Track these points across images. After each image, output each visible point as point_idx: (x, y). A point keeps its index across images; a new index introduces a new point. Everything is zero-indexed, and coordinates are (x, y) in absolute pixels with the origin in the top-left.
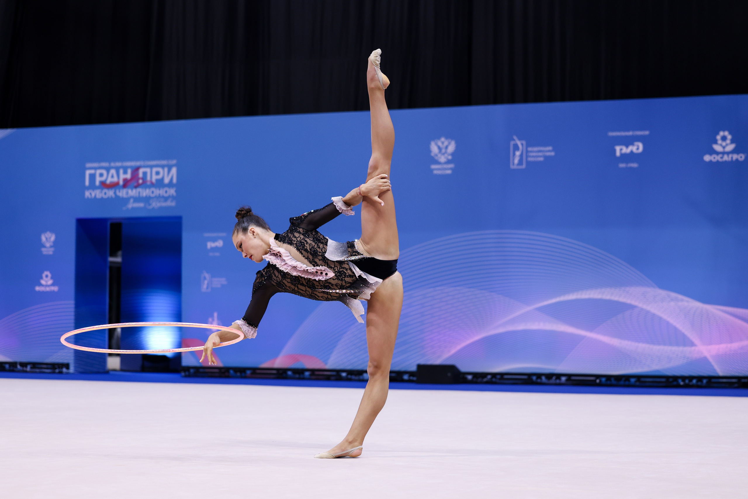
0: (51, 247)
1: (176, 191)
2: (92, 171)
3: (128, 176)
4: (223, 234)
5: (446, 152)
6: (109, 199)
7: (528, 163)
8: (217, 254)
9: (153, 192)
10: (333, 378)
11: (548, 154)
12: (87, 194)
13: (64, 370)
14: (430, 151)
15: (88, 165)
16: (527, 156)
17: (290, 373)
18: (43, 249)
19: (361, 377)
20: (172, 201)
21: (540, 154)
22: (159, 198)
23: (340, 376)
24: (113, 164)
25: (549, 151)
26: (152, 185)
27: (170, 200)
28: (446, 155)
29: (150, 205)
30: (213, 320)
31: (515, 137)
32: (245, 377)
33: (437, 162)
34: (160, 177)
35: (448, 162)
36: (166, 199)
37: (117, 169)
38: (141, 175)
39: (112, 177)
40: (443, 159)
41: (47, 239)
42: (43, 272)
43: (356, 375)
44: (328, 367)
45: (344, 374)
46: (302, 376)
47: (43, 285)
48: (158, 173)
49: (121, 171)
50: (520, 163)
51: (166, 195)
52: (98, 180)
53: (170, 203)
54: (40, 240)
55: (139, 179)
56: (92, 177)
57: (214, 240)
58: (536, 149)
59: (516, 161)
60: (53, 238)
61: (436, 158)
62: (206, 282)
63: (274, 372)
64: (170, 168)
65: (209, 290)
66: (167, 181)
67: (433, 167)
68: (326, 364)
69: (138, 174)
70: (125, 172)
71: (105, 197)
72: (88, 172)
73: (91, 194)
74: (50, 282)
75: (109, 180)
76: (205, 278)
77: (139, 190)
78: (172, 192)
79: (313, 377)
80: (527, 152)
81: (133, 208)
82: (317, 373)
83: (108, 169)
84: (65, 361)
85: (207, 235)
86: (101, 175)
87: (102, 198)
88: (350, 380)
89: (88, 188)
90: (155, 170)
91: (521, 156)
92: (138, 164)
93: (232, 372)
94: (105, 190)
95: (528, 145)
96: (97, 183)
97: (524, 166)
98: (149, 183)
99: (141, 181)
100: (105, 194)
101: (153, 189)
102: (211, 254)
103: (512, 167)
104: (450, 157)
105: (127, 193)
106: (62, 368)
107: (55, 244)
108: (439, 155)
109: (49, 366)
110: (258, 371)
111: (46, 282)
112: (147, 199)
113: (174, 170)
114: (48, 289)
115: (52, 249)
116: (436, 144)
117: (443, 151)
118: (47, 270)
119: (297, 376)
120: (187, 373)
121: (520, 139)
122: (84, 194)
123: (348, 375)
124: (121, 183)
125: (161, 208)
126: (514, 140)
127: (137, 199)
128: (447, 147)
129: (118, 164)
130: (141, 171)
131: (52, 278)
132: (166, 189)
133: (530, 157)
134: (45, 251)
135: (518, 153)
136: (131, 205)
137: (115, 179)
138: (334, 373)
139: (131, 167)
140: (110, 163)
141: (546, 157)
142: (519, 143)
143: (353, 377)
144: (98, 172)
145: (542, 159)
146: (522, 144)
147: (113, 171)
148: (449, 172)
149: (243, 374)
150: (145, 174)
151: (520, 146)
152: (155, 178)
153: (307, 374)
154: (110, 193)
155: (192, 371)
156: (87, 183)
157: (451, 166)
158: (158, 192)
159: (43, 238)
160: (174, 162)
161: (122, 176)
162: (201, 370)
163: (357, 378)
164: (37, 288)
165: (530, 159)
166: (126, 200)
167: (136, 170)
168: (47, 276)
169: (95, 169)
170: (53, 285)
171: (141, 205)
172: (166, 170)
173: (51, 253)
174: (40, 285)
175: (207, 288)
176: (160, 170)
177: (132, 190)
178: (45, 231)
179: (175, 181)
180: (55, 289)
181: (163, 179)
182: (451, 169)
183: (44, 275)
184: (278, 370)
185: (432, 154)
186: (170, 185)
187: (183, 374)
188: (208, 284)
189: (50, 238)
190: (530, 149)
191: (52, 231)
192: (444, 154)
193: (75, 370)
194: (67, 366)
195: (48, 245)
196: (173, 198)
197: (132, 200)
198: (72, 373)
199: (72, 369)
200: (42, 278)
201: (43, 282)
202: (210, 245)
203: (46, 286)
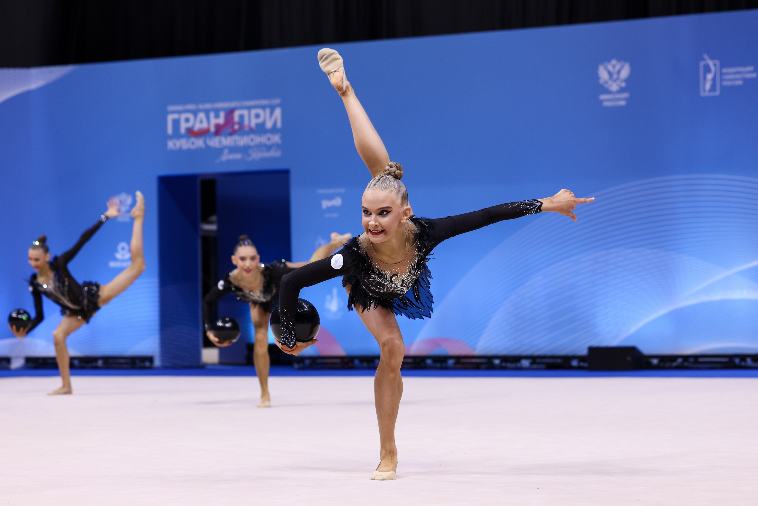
0: (127, 212)
1: (281, 138)
2: (176, 116)
3: (221, 120)
4: (342, 190)
5: (618, 79)
6: (198, 151)
7: (723, 88)
8: (335, 215)
9: (252, 140)
10: (483, 366)
11: (749, 76)
12: (171, 144)
13: (147, 364)
14: (597, 78)
15: (171, 108)
16: (722, 80)
17: (429, 361)
19: (518, 365)
20: (276, 151)
21: (739, 76)
22: (260, 146)
23: (492, 363)
24: (201, 107)
25: (749, 72)
26: (252, 131)
27: (274, 149)
28: (618, 82)
29: (249, 156)
30: (332, 298)
31: (706, 56)
33: (607, 91)
34: (260, 120)
35: (621, 90)
36: (269, 148)
37: (207, 113)
38: (236, 119)
39: (201, 122)
40: (614, 87)
41: (121, 202)
42: (117, 244)
43: (512, 362)
44: (476, 353)
45: (497, 362)
46: (444, 365)
47: (118, 260)
48: (257, 116)
49: (212, 115)
50: (713, 88)
51: (269, 143)
52: (183, 126)
53: (275, 154)
55: (233, 124)
56: (176, 123)
57: (330, 197)
58: (732, 70)
59: (708, 86)
60: (129, 201)
61: (606, 86)
63: (410, 360)
64: (272, 109)
66: (269, 125)
67: (603, 97)
68: (474, 349)
69: (232, 118)
70: (217, 116)
71: (193, 147)
72: (170, 118)
73: (175, 145)
74: (128, 256)
75: (197, 127)
77: (235, 137)
78: (276, 138)
79: (459, 366)
80: (721, 74)
81: (229, 162)
82: (463, 361)
83: (195, 113)
84: (150, 354)
85: (321, 191)
86: (187, 120)
87: (189, 151)
88: (505, 368)
89: (172, 137)
90: (254, 112)
91: (714, 79)
92: (232, 105)
93: (357, 362)
94: (193, 139)
95: (722, 66)
96: (183, 130)
97: (717, 93)
98: (246, 129)
99: (236, 127)
100: (193, 143)
101: (252, 136)
102: (327, 215)
103: (703, 94)
104: (623, 85)
105: (220, 142)
106: (144, 362)
108: (610, 82)
109: (129, 361)
111: (123, 256)
112: (245, 149)
113: (278, 112)
116: (606, 68)
117: (615, 76)
118: (123, 241)
119: (438, 365)
120: (301, 365)
121: (712, 58)
122: (166, 145)
123: (502, 362)
124: (212, 129)
125: (263, 160)
126: (704, 59)
127: (233, 149)
128: (619, 72)
129: (208, 106)
130: (237, 115)
131: (129, 251)
132: (269, 135)
133: (725, 80)
135: (710, 76)
136: (226, 157)
137: (205, 125)
138: (484, 361)
139: (224, 109)
140: (197, 105)
141: (745, 80)
142: (711, 63)
143: (509, 365)
144: (183, 116)
145: (740, 83)
146: (715, 65)
147: (202, 115)
148: (622, 103)
149: (371, 365)
150: (242, 117)
151: (712, 67)
152: (254, 122)
153: (451, 362)
154: (199, 143)
155: (307, 362)
156: (170, 130)
157: (625, 95)
158: (259, 139)
160: (277, 101)
161: (214, 121)
162: (319, 361)
163: (513, 365)
164: (112, 264)
165: (725, 83)
166: (219, 151)
167: (230, 113)
168: (122, 249)
169: (180, 112)
171: (238, 156)
172: (268, 111)
173: (127, 219)
174: (115, 259)
176: (260, 111)
177: (226, 137)
179: (279, 125)
181: (263, 124)
182: (625, 99)
183: (119, 248)
184: (415, 357)
185: (601, 81)
186: (274, 130)
187: (296, 366)
189: (126, 201)
190: (725, 70)
192: (615, 80)
193: (161, 363)
194: (150, 359)
195: (123, 209)
196: (277, 146)
197: (226, 151)
198: (157, 368)
199: (157, 362)
200: (116, 251)
201: (119, 256)
202: (326, 204)
203: (123, 261)
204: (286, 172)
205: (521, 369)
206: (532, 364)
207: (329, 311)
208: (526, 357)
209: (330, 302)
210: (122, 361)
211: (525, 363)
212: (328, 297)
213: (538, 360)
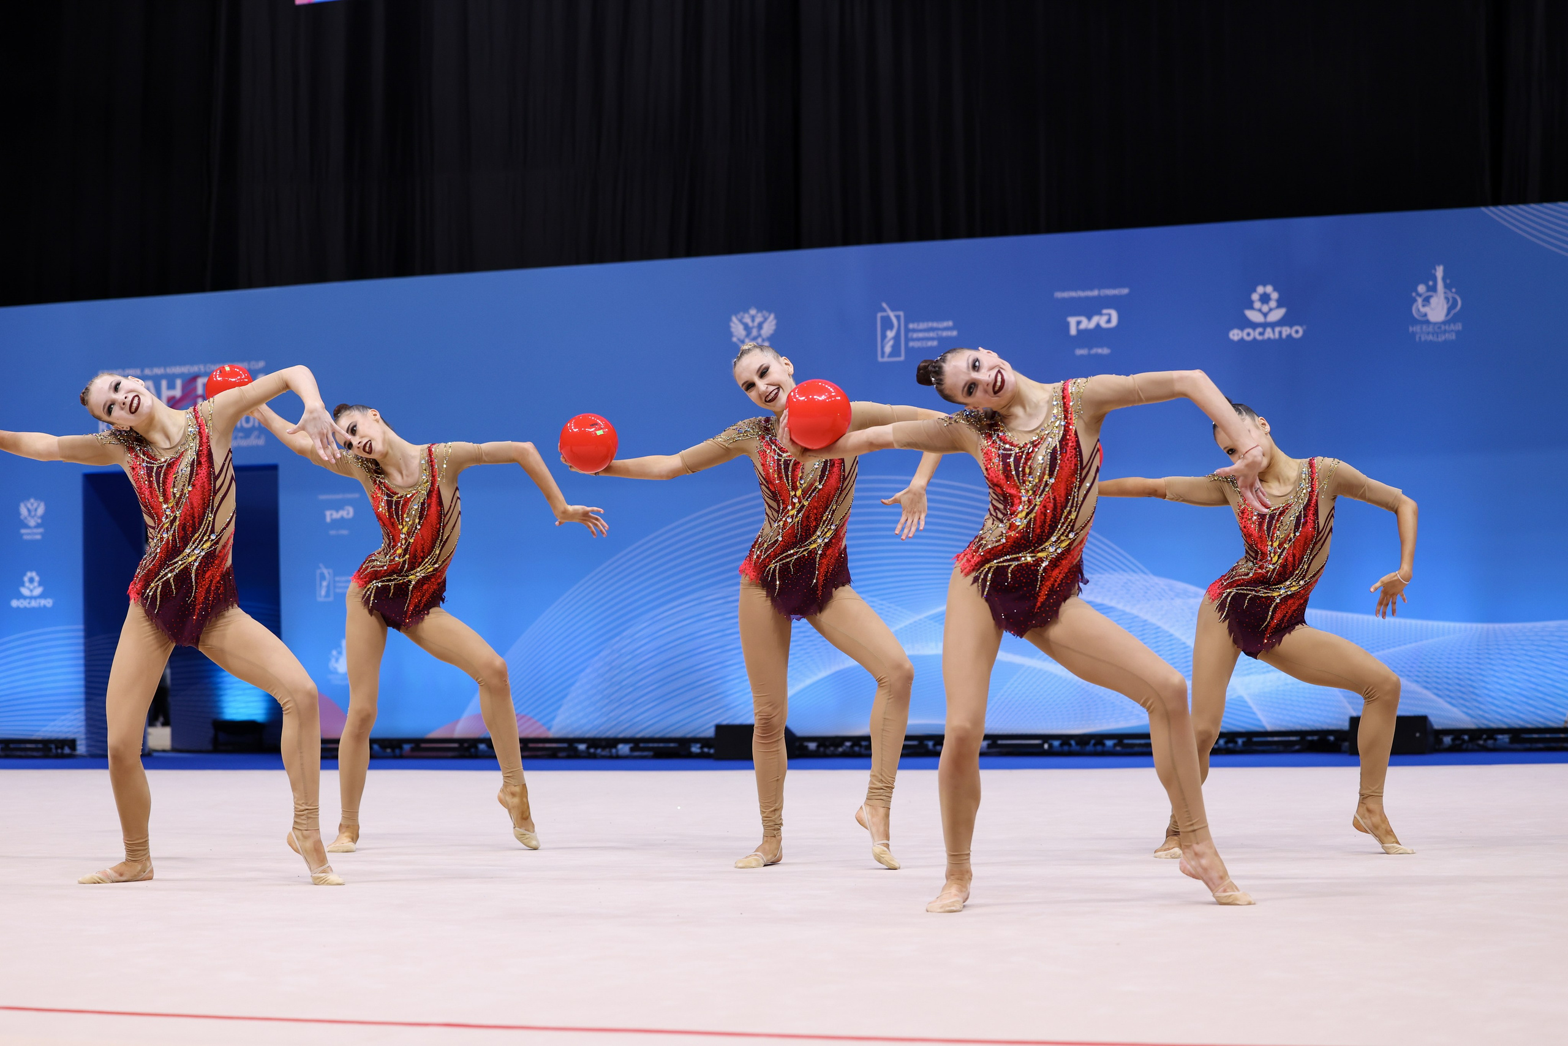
0: (38, 526)
4: (355, 496)
5: (759, 336)
8: (345, 532)
10: (560, 754)
11: (945, 334)
13: (67, 751)
16: (907, 339)
17: (482, 747)
18: (23, 531)
19: (614, 752)
20: (259, 437)
21: (932, 335)
23: (576, 749)
25: (947, 329)
27: (256, 433)
28: (759, 340)
30: (340, 653)
32: (401, 757)
36: (247, 433)
37: (157, 381)
38: (200, 391)
41: (29, 511)
42: (25, 574)
43: (604, 748)
44: (551, 734)
45: (582, 747)
47: (25, 598)
49: (164, 383)
50: (896, 350)
51: (247, 426)
53: (256, 442)
54: (19, 514)
57: (338, 506)
58: (923, 325)
59: (888, 348)
60: (41, 511)
62: (325, 584)
63: (456, 745)
65: (331, 599)
68: (549, 729)
69: (195, 389)
70: (171, 386)
74: (38, 591)
76: (323, 577)
80: (907, 331)
82: (532, 745)
84: (71, 736)
85: (324, 497)
88: (594, 757)
91: (897, 338)
92: (195, 369)
97: (902, 358)
102: (333, 533)
103: (880, 359)
106: (62, 748)
107: (46, 521)
108: (747, 341)
109: (40, 746)
110: (423, 745)
111: (31, 591)
114: (34, 604)
115: (41, 530)
116: (741, 321)
117: (755, 332)
118: (31, 570)
123: (588, 748)
128: (760, 326)
129: (159, 371)
130: (200, 383)
131: (40, 584)
133: (913, 340)
134: (27, 534)
135: (890, 334)
138: (565, 745)
139: (181, 376)
140: (142, 371)
141: (942, 341)
143: (599, 751)
145: (933, 343)
149: (397, 751)
151: (895, 321)
159: (24, 511)
160: (260, 365)
161: (166, 394)
163: (606, 752)
164: (15, 603)
165: (912, 344)
167: (190, 382)
168: (31, 580)
170: (42, 596)
173: (38, 537)
174: (20, 596)
175: (327, 595)
178: (26, 498)
180: (48, 603)
183: (26, 579)
184: (461, 741)
185: (734, 339)
188: (328, 586)
189: (36, 510)
190: (912, 326)
191: (38, 498)
192: (755, 339)
193: (87, 751)
194: (72, 743)
195: (32, 523)
198: (82, 756)
199: (81, 749)
200: (23, 584)
201: (25, 591)
202: (330, 515)
203: (31, 598)
204: (274, 468)
205: (618, 757)
206: (632, 749)
207: (335, 672)
208: (625, 741)
209: (337, 660)
210: (29, 746)
211: (624, 749)
212: (334, 653)
213: (642, 745)
